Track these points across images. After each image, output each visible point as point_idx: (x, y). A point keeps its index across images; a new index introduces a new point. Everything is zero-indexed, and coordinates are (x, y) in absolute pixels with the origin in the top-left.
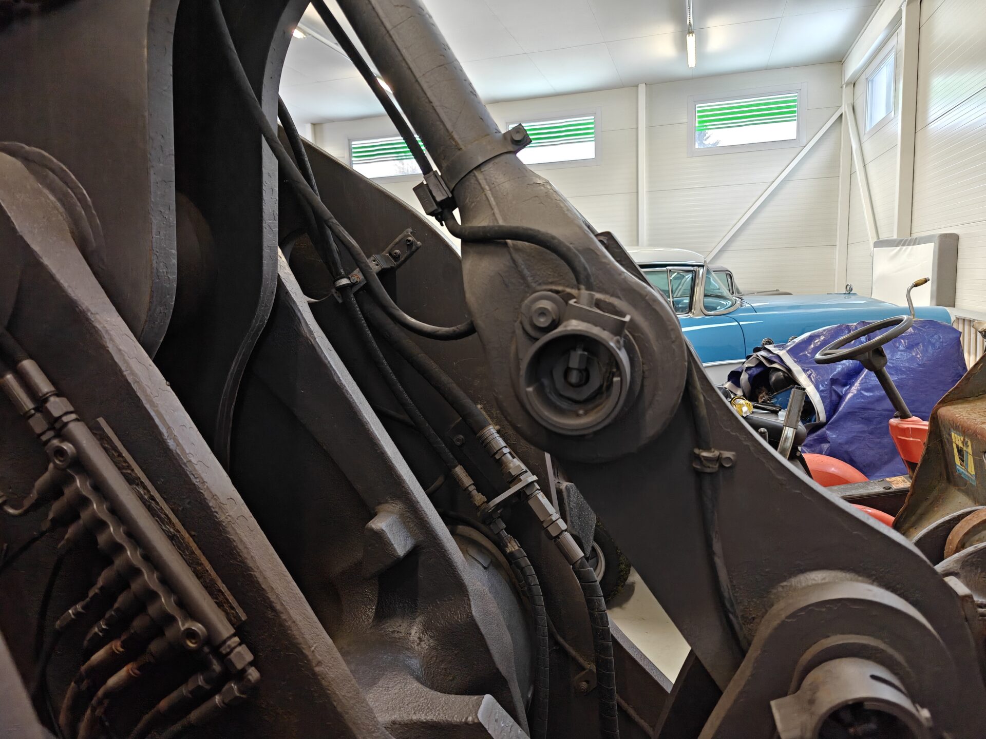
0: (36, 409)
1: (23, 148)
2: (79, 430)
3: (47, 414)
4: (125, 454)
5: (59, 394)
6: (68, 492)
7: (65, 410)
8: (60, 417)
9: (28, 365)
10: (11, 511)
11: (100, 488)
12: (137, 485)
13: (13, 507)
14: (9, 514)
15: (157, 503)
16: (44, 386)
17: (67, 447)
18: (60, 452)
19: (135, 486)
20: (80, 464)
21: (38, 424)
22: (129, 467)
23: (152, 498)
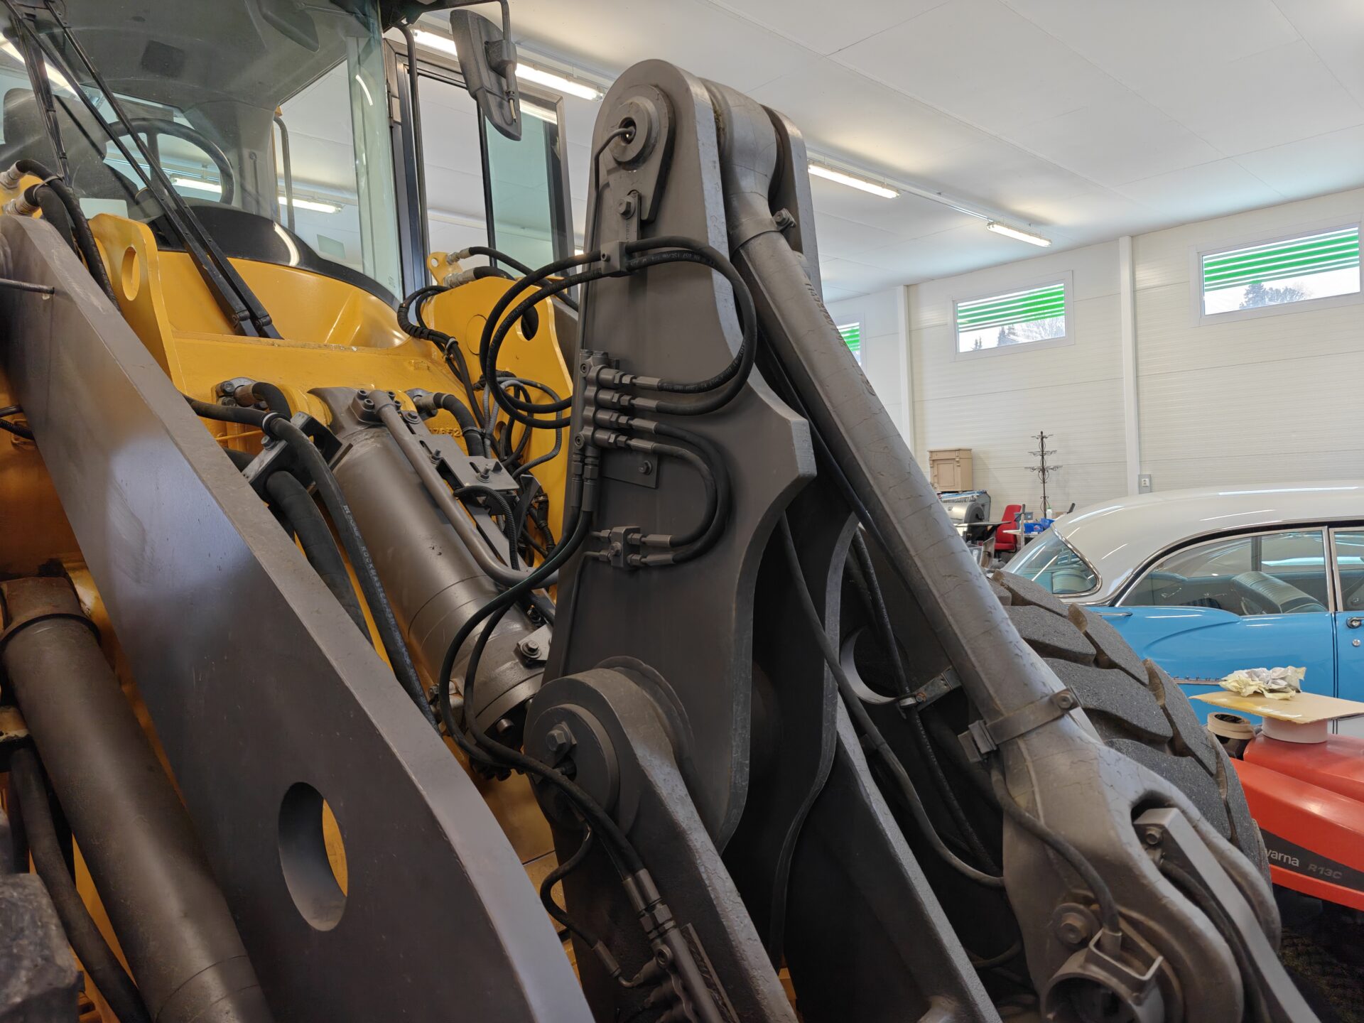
0: (646, 910)
1: (641, 664)
2: (675, 936)
3: (654, 918)
4: (707, 960)
5: (663, 903)
6: (665, 988)
7: (667, 918)
8: (663, 924)
9: (644, 874)
10: (624, 983)
11: (687, 988)
12: (714, 990)
13: (627, 980)
14: (621, 985)
15: (729, 1011)
16: (653, 894)
17: (667, 950)
18: (661, 954)
19: (712, 991)
20: (674, 966)
21: (646, 923)
22: (708, 972)
23: (724, 1004)
